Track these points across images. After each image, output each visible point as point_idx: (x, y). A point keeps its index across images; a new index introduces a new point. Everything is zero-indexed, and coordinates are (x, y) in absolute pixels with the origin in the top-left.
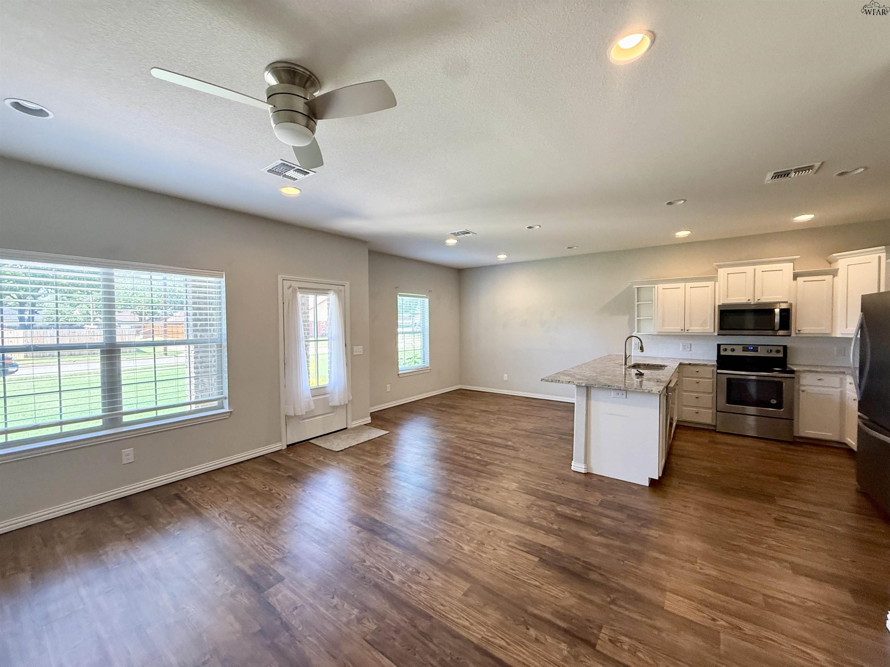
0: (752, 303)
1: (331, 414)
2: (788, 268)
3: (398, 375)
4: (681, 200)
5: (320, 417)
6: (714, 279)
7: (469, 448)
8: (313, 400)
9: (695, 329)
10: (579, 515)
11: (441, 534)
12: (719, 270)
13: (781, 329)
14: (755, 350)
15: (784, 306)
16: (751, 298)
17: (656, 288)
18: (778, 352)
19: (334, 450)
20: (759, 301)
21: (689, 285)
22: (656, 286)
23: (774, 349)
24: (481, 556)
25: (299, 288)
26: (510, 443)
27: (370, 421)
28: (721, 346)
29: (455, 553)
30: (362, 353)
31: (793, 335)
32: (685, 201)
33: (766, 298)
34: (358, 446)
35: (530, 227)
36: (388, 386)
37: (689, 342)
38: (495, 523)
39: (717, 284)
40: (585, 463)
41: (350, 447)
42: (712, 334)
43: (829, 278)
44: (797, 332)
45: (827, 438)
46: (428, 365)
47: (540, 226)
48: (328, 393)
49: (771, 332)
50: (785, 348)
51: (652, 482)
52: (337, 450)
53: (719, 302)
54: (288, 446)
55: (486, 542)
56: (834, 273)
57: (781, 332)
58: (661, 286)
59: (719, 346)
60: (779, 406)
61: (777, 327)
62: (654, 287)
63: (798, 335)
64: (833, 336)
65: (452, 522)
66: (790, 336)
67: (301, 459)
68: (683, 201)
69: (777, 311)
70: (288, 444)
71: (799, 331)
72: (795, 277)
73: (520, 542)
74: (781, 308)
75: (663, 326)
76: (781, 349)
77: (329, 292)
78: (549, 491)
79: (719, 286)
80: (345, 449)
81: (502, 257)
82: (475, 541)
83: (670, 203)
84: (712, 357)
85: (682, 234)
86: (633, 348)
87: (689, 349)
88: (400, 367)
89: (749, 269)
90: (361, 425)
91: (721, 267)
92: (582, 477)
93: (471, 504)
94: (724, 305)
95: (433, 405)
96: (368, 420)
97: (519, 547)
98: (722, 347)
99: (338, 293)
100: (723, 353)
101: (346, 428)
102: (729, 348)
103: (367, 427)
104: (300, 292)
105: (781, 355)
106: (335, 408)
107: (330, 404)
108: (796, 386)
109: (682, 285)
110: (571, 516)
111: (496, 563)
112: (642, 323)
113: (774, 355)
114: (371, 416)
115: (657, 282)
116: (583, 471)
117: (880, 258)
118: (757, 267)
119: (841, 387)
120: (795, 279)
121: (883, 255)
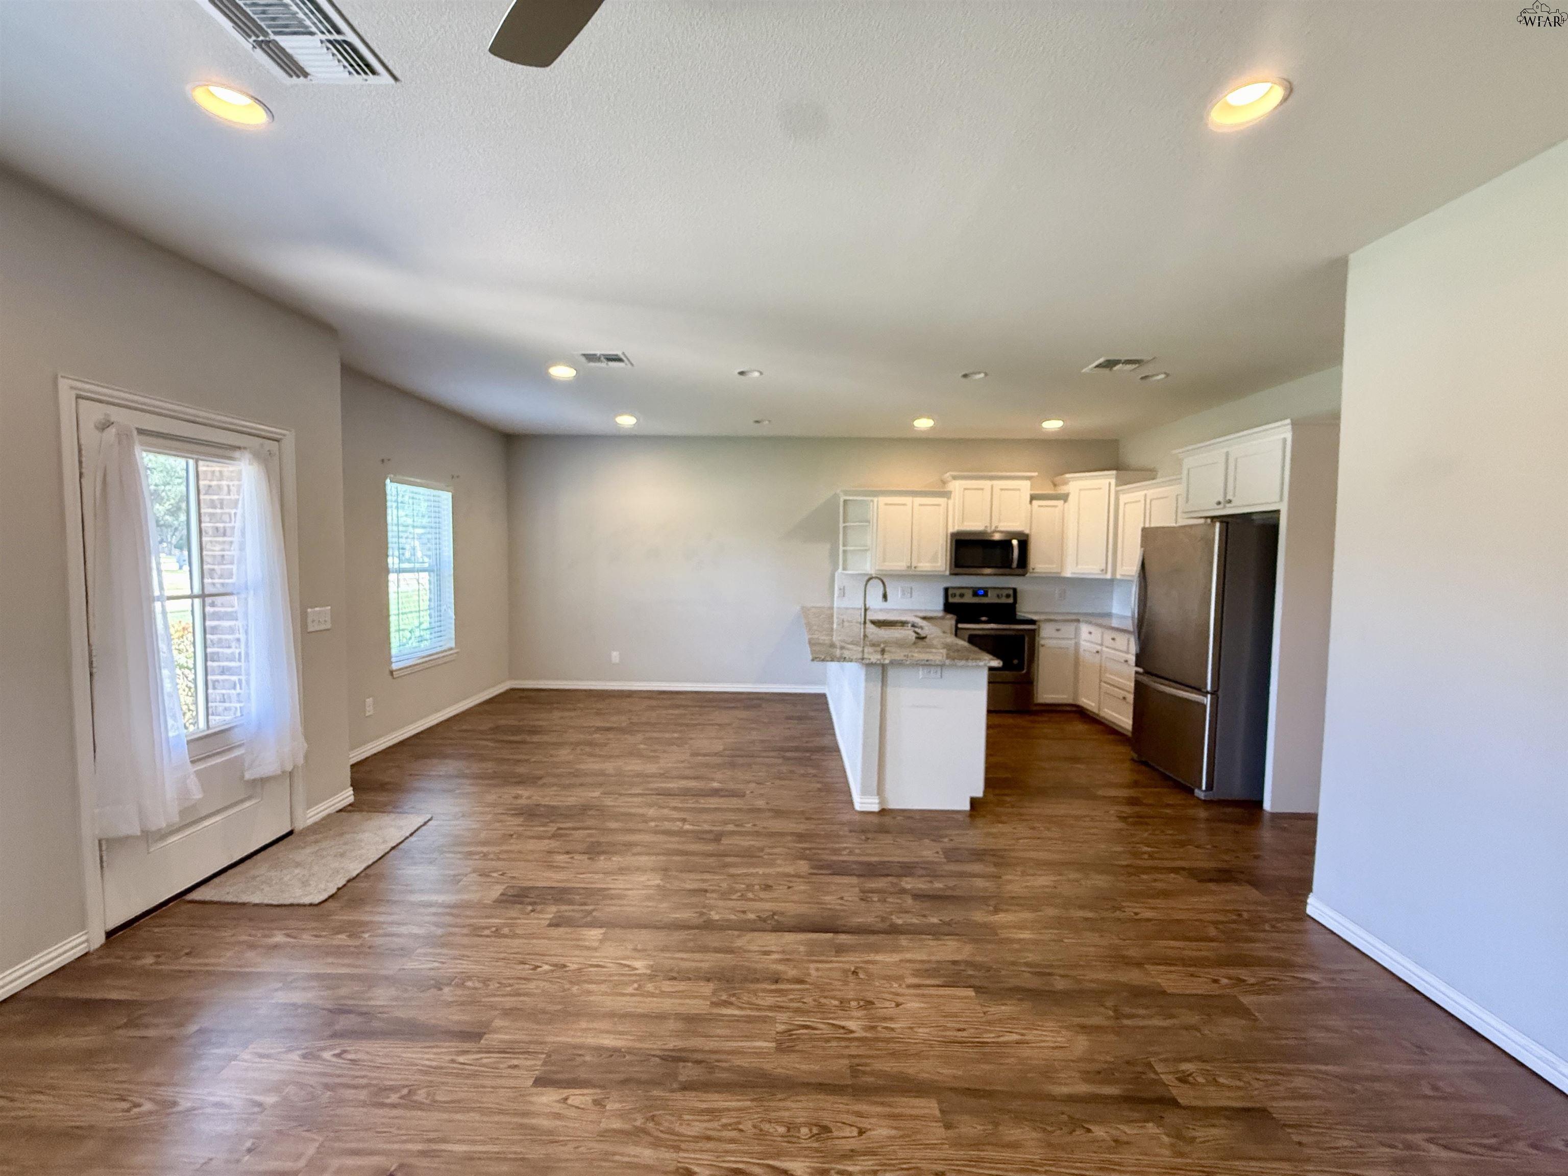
0: (989, 532)
1: (247, 804)
2: (1025, 488)
3: (392, 672)
4: (979, 373)
5: (218, 818)
6: (947, 494)
7: (651, 812)
8: (198, 773)
9: (925, 566)
10: (941, 886)
11: (782, 1017)
12: (954, 482)
13: (1017, 567)
14: (986, 594)
15: (1021, 536)
16: (988, 525)
17: (875, 502)
18: (1008, 596)
19: (307, 900)
20: (997, 529)
21: (918, 500)
22: (875, 499)
23: (1005, 592)
24: (893, 1029)
25: (141, 432)
26: (715, 785)
27: (351, 799)
28: (950, 589)
29: (847, 1047)
30: (329, 626)
31: (1027, 573)
32: (986, 374)
33: (1004, 526)
34: (368, 871)
35: (742, 373)
36: (369, 701)
37: (909, 585)
38: (847, 951)
39: (949, 502)
40: (878, 794)
41: (349, 881)
42: (941, 574)
43: (1059, 503)
44: (1033, 571)
45: (1061, 702)
46: (453, 645)
47: (761, 373)
48: (240, 746)
49: (1007, 571)
50: (1016, 591)
51: (974, 802)
52: (317, 901)
53: (953, 528)
54: (110, 934)
55: (870, 996)
56: (1065, 498)
57: (1017, 572)
58: (883, 500)
59: (946, 590)
60: (1019, 666)
61: (1015, 564)
62: (872, 501)
63: (1032, 576)
64: (1063, 576)
65: (777, 982)
66: (1023, 576)
67: (192, 961)
68: (982, 375)
69: (1015, 542)
70: (111, 926)
71: (1036, 569)
72: (1033, 498)
73: (918, 970)
74: (1019, 538)
75: (883, 562)
76: (1011, 592)
77: (237, 454)
78: (866, 859)
79: (954, 506)
80: (339, 889)
81: (626, 421)
82: (853, 1004)
83: (965, 376)
84: (936, 605)
85: (924, 424)
86: (836, 596)
87: (909, 595)
88: (394, 652)
89: (986, 485)
90: (329, 815)
91: (954, 477)
92: (876, 820)
93: (769, 927)
94: (957, 533)
95: (482, 732)
96: (347, 796)
97: (928, 982)
98: (950, 592)
99: (263, 458)
100: (951, 600)
101: (291, 833)
102: (958, 592)
103: (357, 816)
104: (142, 444)
105: (1011, 601)
106: (262, 782)
107: (248, 776)
108: (1037, 640)
109: (907, 500)
110: (931, 893)
111: (927, 1030)
112: (849, 556)
113: (1004, 600)
114: (352, 785)
115: (876, 494)
116: (876, 808)
117: (1110, 484)
118: (995, 482)
119: (1075, 638)
120: (1031, 502)
121: (1113, 482)
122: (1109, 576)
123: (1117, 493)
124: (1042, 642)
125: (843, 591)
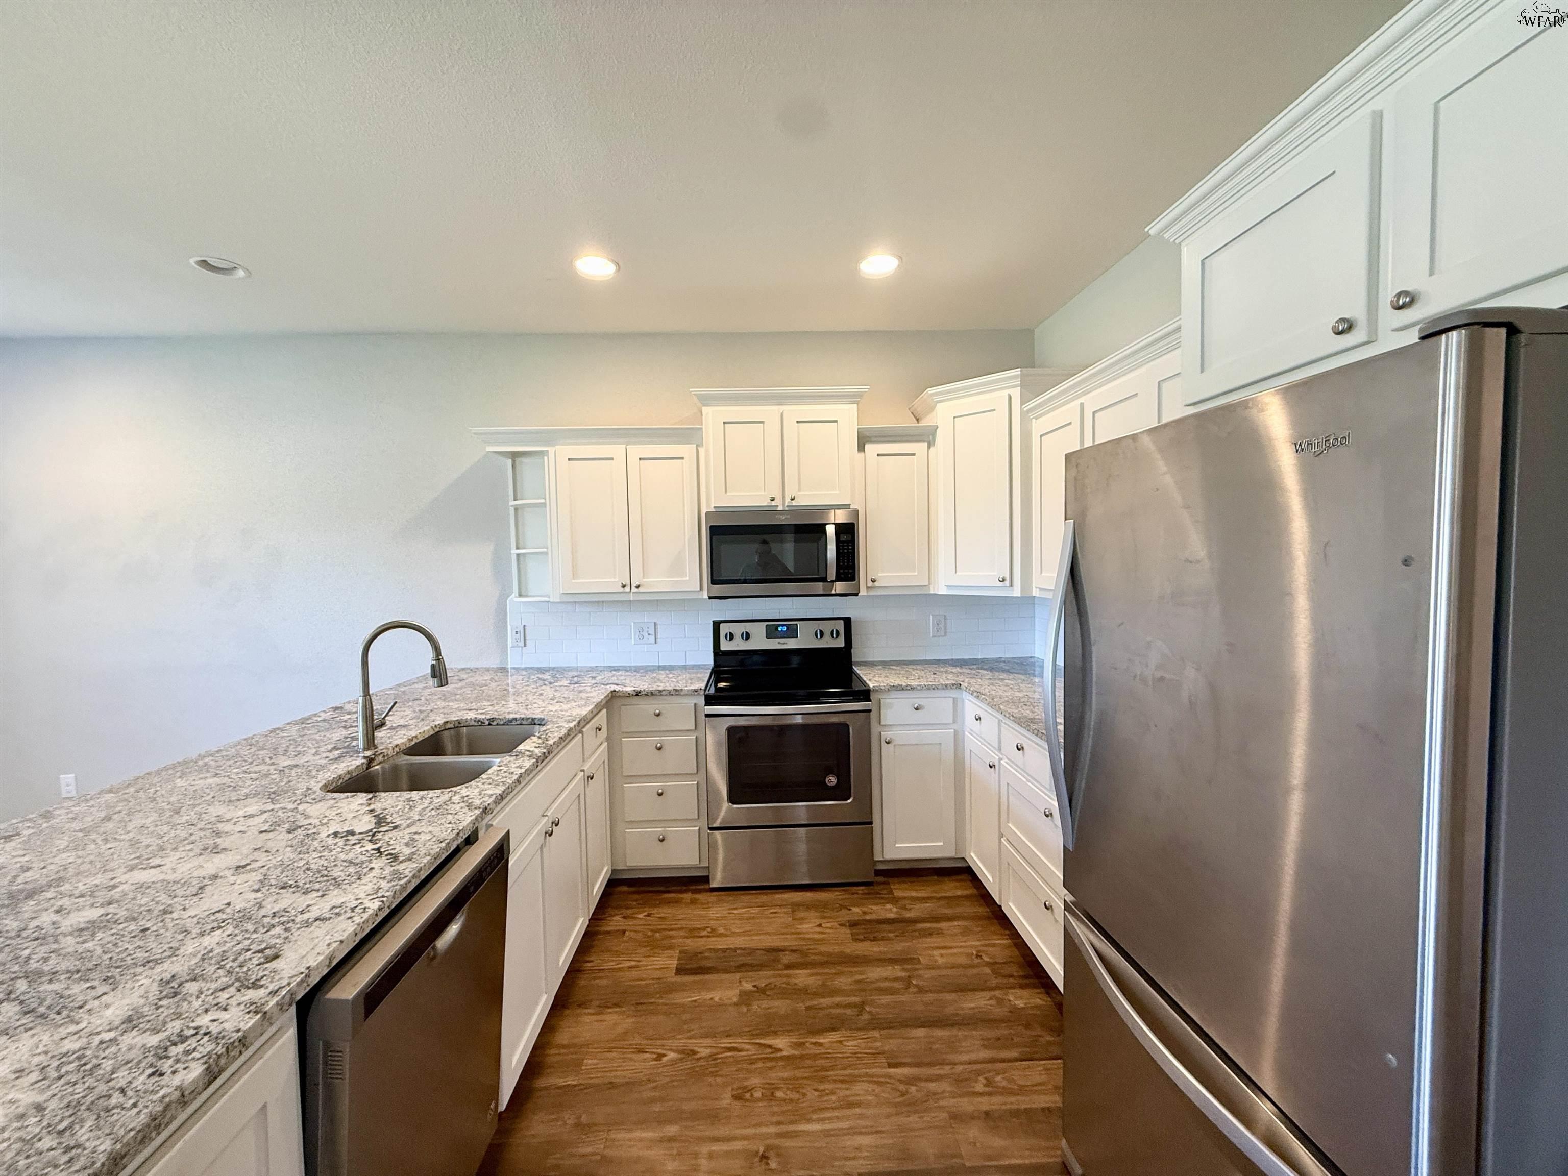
0: (780, 508)
2: (848, 418)
6: (694, 436)
9: (657, 582)
12: (705, 410)
13: (839, 578)
14: (792, 632)
15: (841, 517)
16: (777, 495)
17: (551, 455)
18: (834, 634)
20: (794, 503)
21: (636, 451)
22: (551, 450)
23: (830, 627)
28: (722, 625)
31: (863, 592)
33: (808, 497)
37: (647, 618)
39: (702, 451)
42: (695, 596)
43: (919, 448)
44: (870, 584)
49: (819, 587)
50: (847, 621)
53: (708, 505)
56: (930, 437)
57: (839, 587)
58: (564, 451)
59: (717, 625)
60: (841, 792)
61: (832, 574)
62: (548, 453)
63: (872, 593)
64: (932, 592)
66: (856, 595)
69: (830, 530)
71: (873, 581)
72: (864, 438)
74: (837, 521)
75: (575, 576)
76: (840, 626)
79: (707, 456)
86: (510, 644)
87: (652, 638)
89: (769, 412)
91: (706, 400)
94: (720, 512)
98: (724, 629)
100: (725, 646)
102: (739, 630)
105: (840, 643)
108: (875, 729)
109: (616, 450)
112: (528, 565)
113: (828, 642)
115: (551, 438)
117: (1010, 398)
118: (786, 408)
119: (954, 722)
120: (861, 448)
121: (1016, 393)
122: (1017, 592)
123: (1024, 415)
124: (886, 735)
125: (523, 636)
